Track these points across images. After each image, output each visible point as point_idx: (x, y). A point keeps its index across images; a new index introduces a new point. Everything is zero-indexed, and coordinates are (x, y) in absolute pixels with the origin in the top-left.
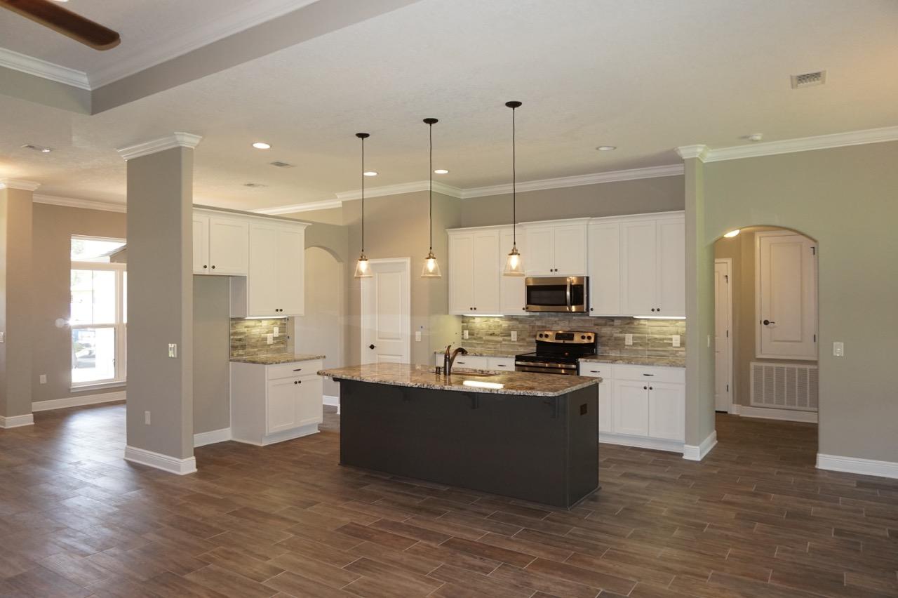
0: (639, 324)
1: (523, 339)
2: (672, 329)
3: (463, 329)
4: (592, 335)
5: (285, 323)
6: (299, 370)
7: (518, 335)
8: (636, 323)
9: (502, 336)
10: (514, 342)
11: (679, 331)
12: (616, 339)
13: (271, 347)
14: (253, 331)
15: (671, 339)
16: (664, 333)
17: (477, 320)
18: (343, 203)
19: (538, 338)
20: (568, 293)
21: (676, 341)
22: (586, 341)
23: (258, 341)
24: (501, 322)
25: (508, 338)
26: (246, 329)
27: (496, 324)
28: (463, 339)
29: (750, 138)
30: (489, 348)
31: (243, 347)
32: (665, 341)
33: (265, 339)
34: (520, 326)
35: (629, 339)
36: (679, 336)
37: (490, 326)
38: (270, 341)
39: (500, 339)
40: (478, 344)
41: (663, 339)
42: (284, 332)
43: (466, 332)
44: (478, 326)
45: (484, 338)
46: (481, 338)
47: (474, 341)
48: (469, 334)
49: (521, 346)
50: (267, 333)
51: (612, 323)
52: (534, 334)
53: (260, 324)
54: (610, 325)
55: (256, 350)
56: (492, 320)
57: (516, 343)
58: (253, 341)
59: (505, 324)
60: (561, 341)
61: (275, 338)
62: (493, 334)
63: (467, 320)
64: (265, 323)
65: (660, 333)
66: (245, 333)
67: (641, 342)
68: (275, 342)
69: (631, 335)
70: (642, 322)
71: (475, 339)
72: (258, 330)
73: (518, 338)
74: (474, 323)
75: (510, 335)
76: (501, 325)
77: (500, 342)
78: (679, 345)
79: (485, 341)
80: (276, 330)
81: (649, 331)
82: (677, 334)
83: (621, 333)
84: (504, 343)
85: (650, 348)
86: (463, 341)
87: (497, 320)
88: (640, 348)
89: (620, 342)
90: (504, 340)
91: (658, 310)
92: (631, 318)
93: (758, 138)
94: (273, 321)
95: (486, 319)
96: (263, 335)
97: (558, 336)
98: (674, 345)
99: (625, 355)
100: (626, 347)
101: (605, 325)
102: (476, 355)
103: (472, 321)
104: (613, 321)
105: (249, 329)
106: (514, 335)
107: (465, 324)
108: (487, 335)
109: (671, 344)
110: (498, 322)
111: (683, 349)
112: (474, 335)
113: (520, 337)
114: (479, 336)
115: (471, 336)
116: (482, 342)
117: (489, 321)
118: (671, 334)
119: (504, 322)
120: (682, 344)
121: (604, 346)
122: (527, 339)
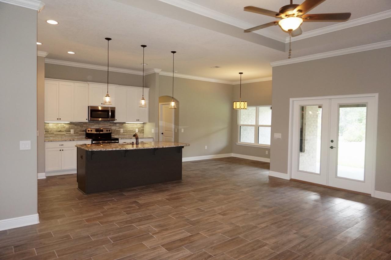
1: (77, 133)
2: (135, 126)
4: (110, 130)
7: (74, 131)
8: (124, 125)
9: (65, 132)
12: (117, 131)
15: (135, 130)
16: (133, 128)
17: (50, 125)
19: (87, 132)
20: (110, 114)
22: (108, 132)
24: (65, 125)
25: (70, 133)
27: (63, 126)
34: (76, 127)
35: (122, 131)
36: (138, 129)
39: (65, 133)
40: (51, 136)
41: (133, 130)
44: (51, 127)
45: (55, 133)
46: (53, 133)
47: (49, 135)
49: (76, 136)
52: (84, 130)
54: (115, 126)
56: (60, 125)
57: (73, 135)
59: (67, 126)
60: (98, 133)
62: (60, 131)
67: (126, 131)
69: (123, 129)
70: (126, 124)
74: (49, 126)
75: (70, 131)
76: (65, 127)
77: (64, 135)
78: (138, 132)
81: (128, 127)
82: (137, 128)
83: (119, 128)
85: (129, 134)
87: (62, 124)
88: (125, 134)
89: (119, 132)
90: (66, 134)
91: (139, 120)
92: (124, 123)
95: (56, 124)
97: (97, 130)
99: (120, 136)
101: (113, 126)
103: (48, 125)
106: (72, 131)
108: (56, 131)
109: (135, 132)
110: (64, 125)
111: (139, 133)
112: (48, 132)
113: (76, 132)
114: (51, 132)
115: (46, 133)
116: (54, 135)
117: (58, 125)
118: (135, 128)
119: (67, 125)
120: (139, 132)
121: (113, 133)
122: (79, 133)
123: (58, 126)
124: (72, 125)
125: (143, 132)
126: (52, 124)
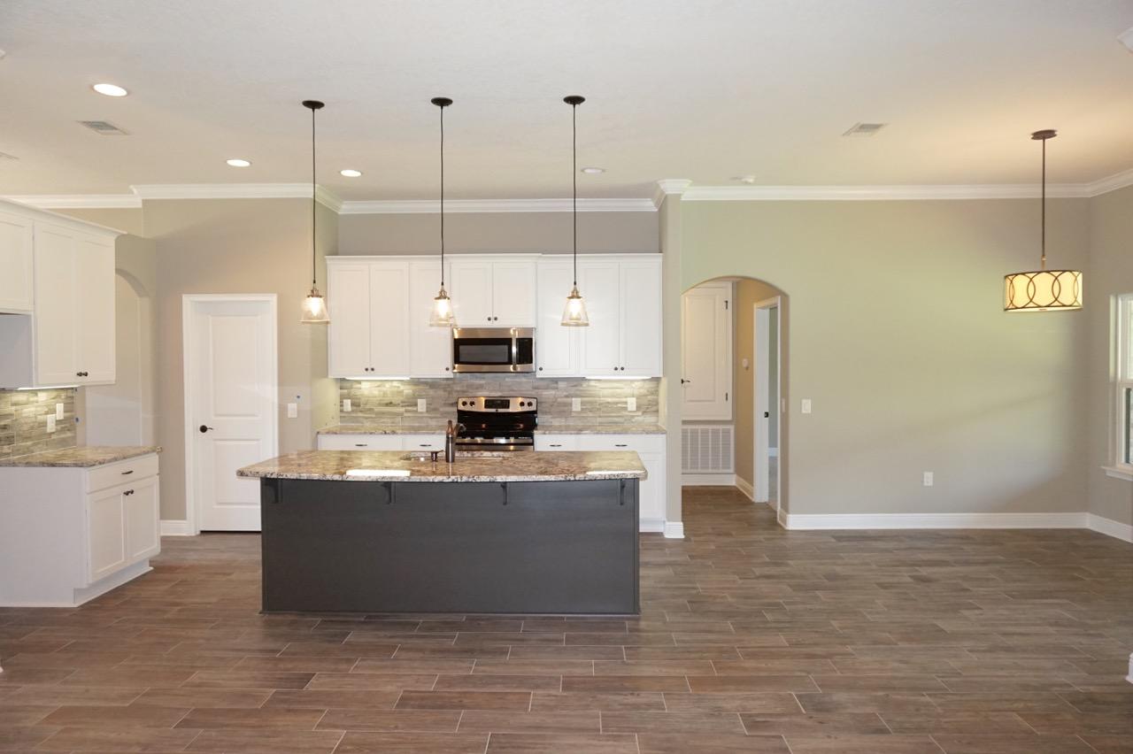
0: (589, 386)
1: (435, 409)
2: (627, 390)
3: (342, 397)
4: (534, 401)
5: (71, 396)
6: (131, 472)
7: (427, 404)
8: (586, 385)
9: (402, 406)
10: (421, 413)
11: (636, 392)
12: (565, 404)
13: (53, 437)
14: (25, 410)
15: (626, 403)
16: (619, 396)
17: (364, 386)
18: (145, 202)
19: (461, 407)
20: (514, 350)
21: (632, 404)
22: (526, 408)
23: (32, 428)
24: (402, 388)
25: (415, 409)
26: (14, 408)
27: (395, 390)
28: (342, 411)
29: (743, 180)
30: (383, 422)
31: (9, 440)
32: (620, 405)
33: (44, 424)
34: (431, 392)
35: (576, 405)
36: (634, 399)
37: (385, 393)
38: (51, 427)
39: (402, 410)
40: (366, 418)
41: (617, 403)
42: (72, 411)
43: (348, 403)
44: (366, 393)
45: (376, 410)
46: (371, 410)
47: (360, 414)
48: (352, 405)
49: (431, 418)
50: (47, 413)
51: (555, 385)
52: (453, 401)
53: (35, 399)
54: (553, 388)
55: (29, 443)
56: (388, 385)
57: (426, 415)
58: (25, 428)
59: (408, 390)
60: (493, 410)
61: (59, 422)
62: (390, 404)
63: (348, 385)
64: (42, 397)
65: (613, 396)
66: (12, 415)
67: (592, 407)
68: (59, 428)
69: (579, 400)
70: (592, 383)
71: (361, 411)
72: (33, 409)
73: (427, 408)
74: (360, 389)
75: (416, 405)
76: (402, 392)
77: (401, 414)
78: (635, 409)
79: (377, 413)
80: (60, 407)
81: (601, 393)
82: (633, 396)
83: (567, 396)
84: (406, 415)
85: (602, 414)
86: (343, 415)
87: (395, 384)
88: (591, 414)
89: (566, 408)
90: (406, 411)
91: (622, 369)
92: (583, 379)
93: (751, 181)
94: (54, 394)
95: (379, 383)
96: (40, 418)
97: (489, 403)
98: (629, 409)
99: (571, 422)
100: (573, 414)
101: (547, 388)
102: (385, 433)
103: (358, 386)
104: (557, 383)
105: (18, 407)
106: (422, 405)
107: (346, 391)
108: (380, 405)
109: (626, 409)
110: (399, 387)
111: (640, 413)
112: (359, 406)
113: (432, 407)
114: (368, 407)
115: (355, 408)
116: (374, 416)
117: (384, 386)
118: (626, 397)
119: (408, 387)
120: (638, 408)
121: (546, 413)
122: (441, 410)
123: (385, 389)
124: (421, 387)
125: (654, 408)
126: (369, 383)
